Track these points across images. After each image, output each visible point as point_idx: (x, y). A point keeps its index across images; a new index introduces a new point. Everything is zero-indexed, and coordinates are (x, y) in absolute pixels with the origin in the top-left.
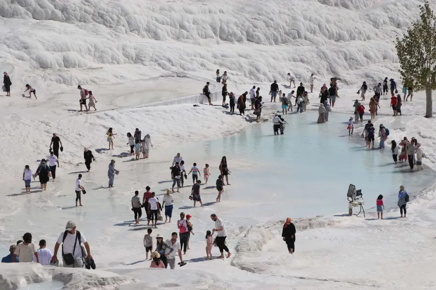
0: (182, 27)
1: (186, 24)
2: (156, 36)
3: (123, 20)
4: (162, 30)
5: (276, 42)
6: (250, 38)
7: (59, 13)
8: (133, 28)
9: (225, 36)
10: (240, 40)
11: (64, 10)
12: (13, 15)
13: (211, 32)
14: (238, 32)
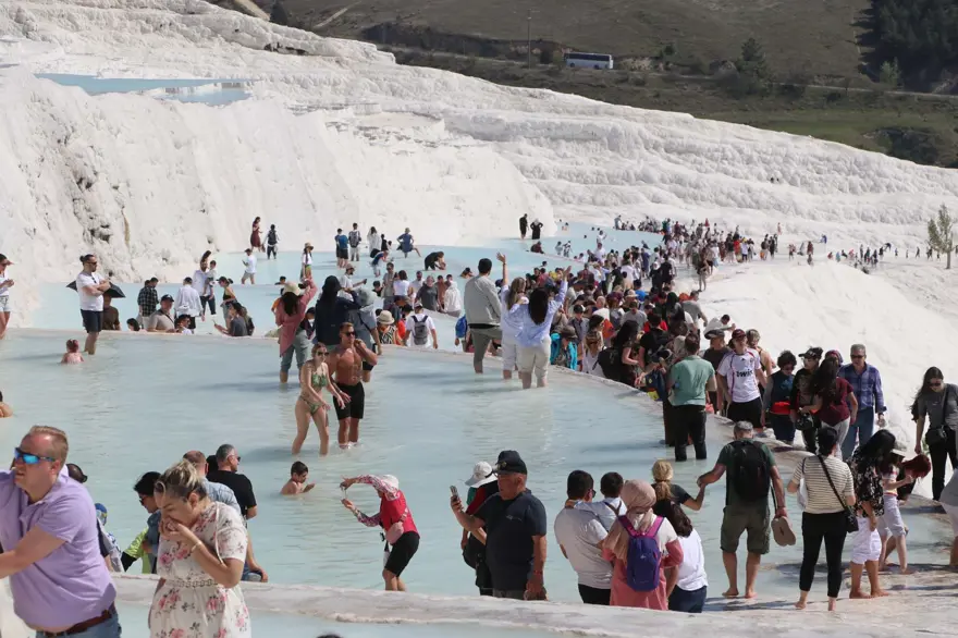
0: (834, 212)
1: (837, 211)
2: (814, 218)
3: (792, 209)
4: (818, 214)
5: (902, 222)
6: (882, 220)
7: (754, 204)
8: (798, 212)
9: (865, 218)
10: (875, 221)
11: (757, 202)
12: (726, 205)
13: (855, 216)
14: (874, 216)
